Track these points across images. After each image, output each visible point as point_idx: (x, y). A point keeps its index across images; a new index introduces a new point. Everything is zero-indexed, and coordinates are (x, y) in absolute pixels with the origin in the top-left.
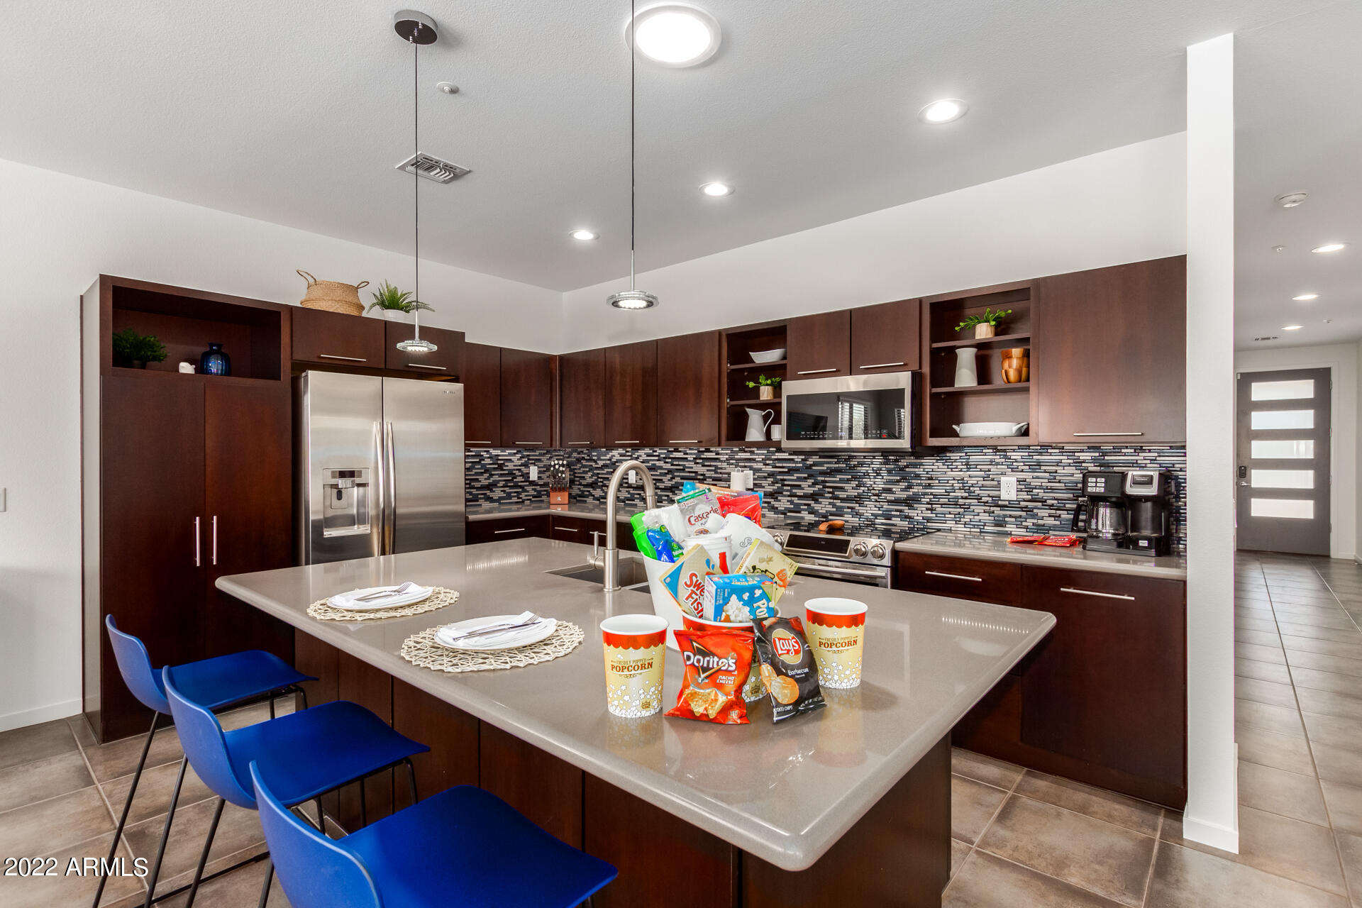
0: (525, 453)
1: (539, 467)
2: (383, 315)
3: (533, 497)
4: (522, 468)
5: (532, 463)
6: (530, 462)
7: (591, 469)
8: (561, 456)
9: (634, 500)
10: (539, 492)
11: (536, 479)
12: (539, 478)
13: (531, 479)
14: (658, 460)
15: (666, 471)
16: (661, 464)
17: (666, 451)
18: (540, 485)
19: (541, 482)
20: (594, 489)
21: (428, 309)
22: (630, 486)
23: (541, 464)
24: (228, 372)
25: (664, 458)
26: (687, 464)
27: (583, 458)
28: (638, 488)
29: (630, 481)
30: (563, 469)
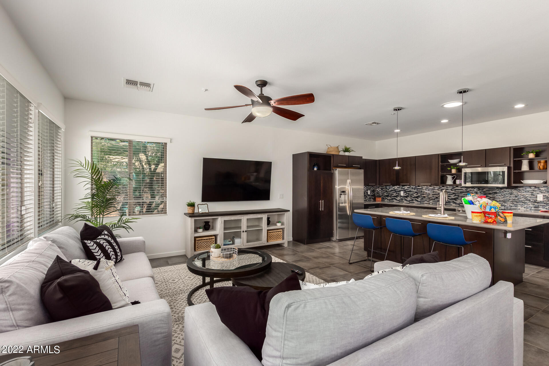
0: (366, 187)
2: (344, 154)
4: (366, 191)
6: (368, 189)
7: (386, 191)
8: (375, 188)
10: (370, 198)
12: (370, 194)
13: (368, 194)
15: (415, 192)
16: (413, 190)
19: (371, 195)
20: (388, 197)
21: (354, 151)
22: (401, 196)
23: (371, 190)
24: (318, 169)
25: (415, 188)
26: (423, 190)
27: (384, 188)
28: (404, 197)
29: (401, 195)
30: (380, 191)
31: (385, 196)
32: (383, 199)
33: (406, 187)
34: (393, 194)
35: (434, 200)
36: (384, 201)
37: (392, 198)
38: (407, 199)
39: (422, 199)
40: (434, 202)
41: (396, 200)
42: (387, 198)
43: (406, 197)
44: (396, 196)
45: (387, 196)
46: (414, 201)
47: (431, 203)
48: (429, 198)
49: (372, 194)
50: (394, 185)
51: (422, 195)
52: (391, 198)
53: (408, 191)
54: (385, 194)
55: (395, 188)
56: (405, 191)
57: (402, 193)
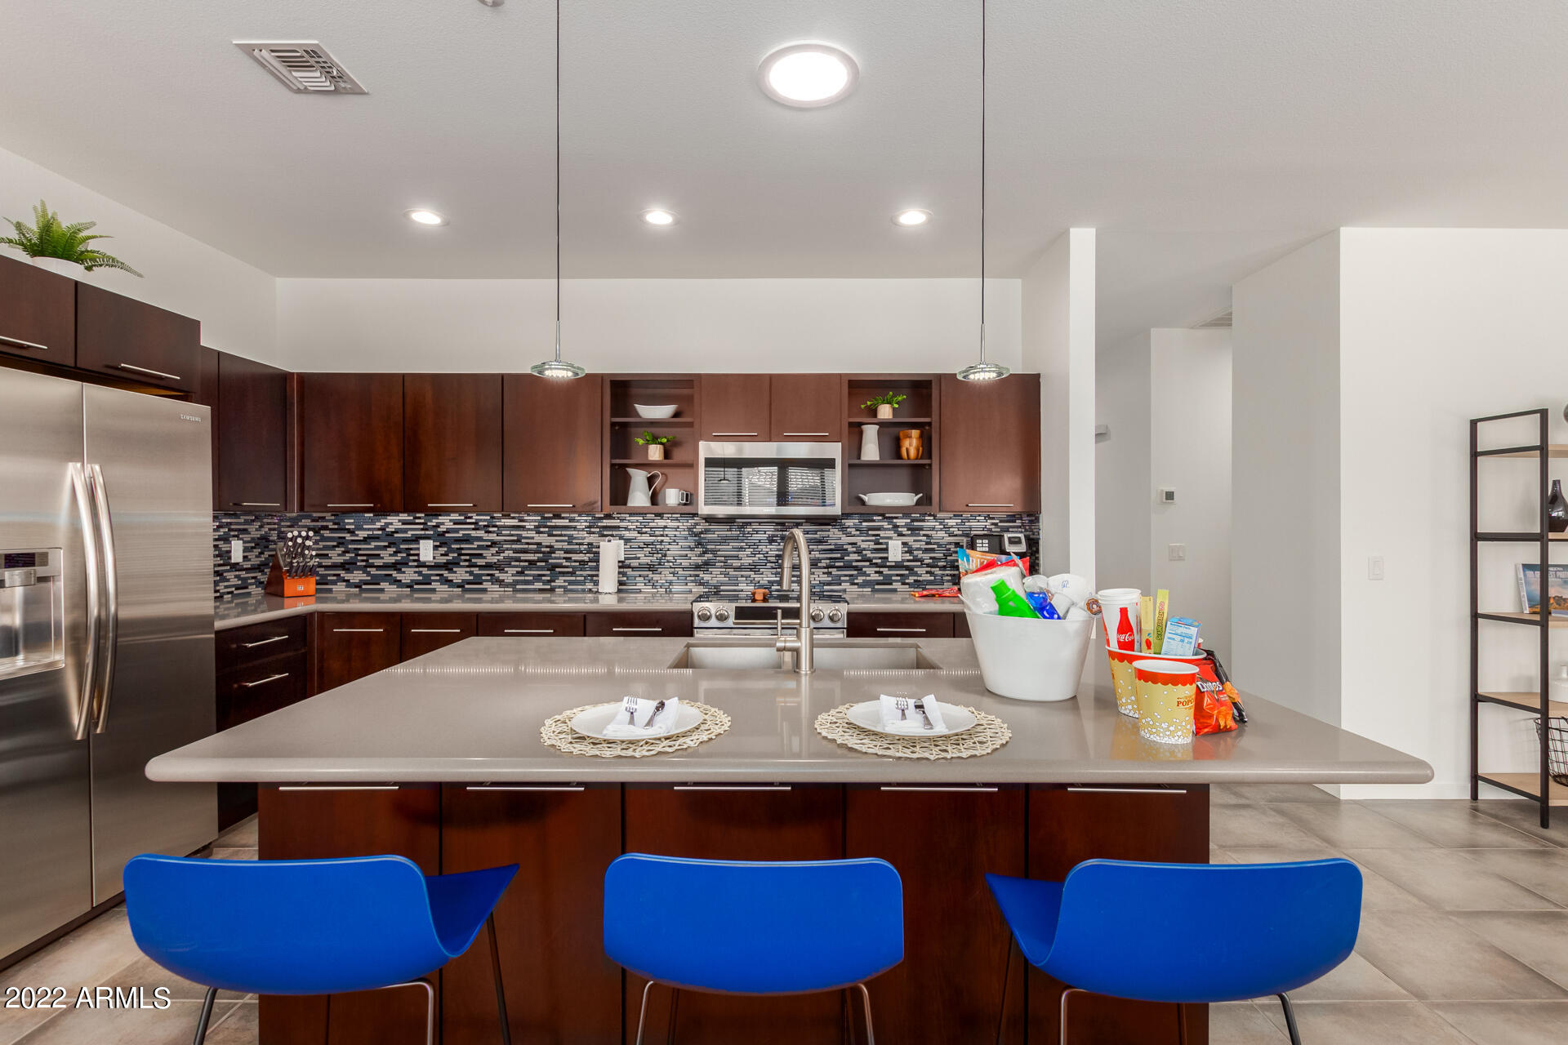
0: (224, 521)
1: (244, 542)
3: (236, 589)
4: (221, 543)
5: (234, 536)
6: (232, 533)
7: (342, 542)
8: (275, 524)
9: (430, 584)
10: (245, 579)
11: (240, 560)
12: (246, 558)
13: (233, 561)
14: (473, 529)
15: (489, 543)
16: (481, 533)
17: (489, 518)
18: (246, 569)
19: (247, 565)
20: (348, 570)
22: (423, 565)
23: (247, 537)
25: (487, 526)
26: (524, 534)
27: (326, 528)
28: (437, 566)
29: (422, 559)
30: (308, 543)
31: (334, 566)
32: (323, 581)
33: (446, 522)
34: (378, 556)
35: (572, 574)
36: (330, 591)
37: (373, 576)
38: (451, 576)
39: (521, 573)
40: (571, 583)
41: (397, 582)
42: (347, 576)
43: (448, 566)
44: (396, 566)
45: (343, 566)
46: (486, 585)
47: (560, 587)
48: (553, 568)
49: (255, 561)
50: (382, 511)
51: (523, 556)
52: (368, 574)
53: (458, 540)
54: (336, 556)
55: (387, 524)
56: (442, 540)
57: (427, 551)
